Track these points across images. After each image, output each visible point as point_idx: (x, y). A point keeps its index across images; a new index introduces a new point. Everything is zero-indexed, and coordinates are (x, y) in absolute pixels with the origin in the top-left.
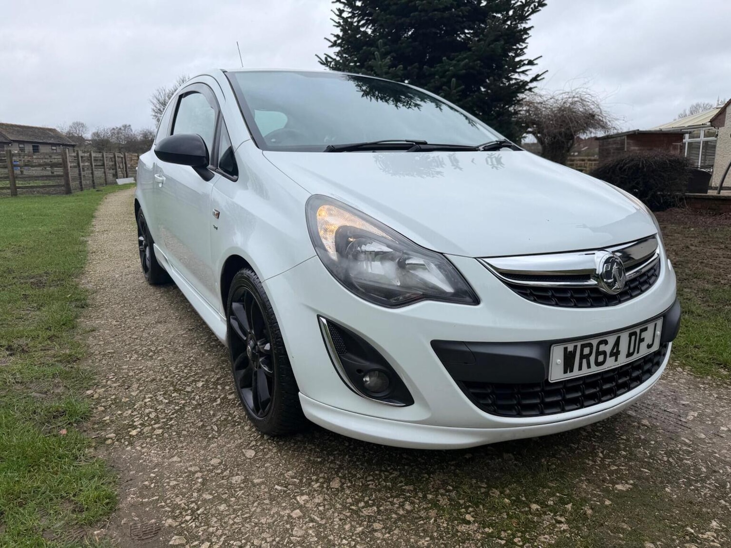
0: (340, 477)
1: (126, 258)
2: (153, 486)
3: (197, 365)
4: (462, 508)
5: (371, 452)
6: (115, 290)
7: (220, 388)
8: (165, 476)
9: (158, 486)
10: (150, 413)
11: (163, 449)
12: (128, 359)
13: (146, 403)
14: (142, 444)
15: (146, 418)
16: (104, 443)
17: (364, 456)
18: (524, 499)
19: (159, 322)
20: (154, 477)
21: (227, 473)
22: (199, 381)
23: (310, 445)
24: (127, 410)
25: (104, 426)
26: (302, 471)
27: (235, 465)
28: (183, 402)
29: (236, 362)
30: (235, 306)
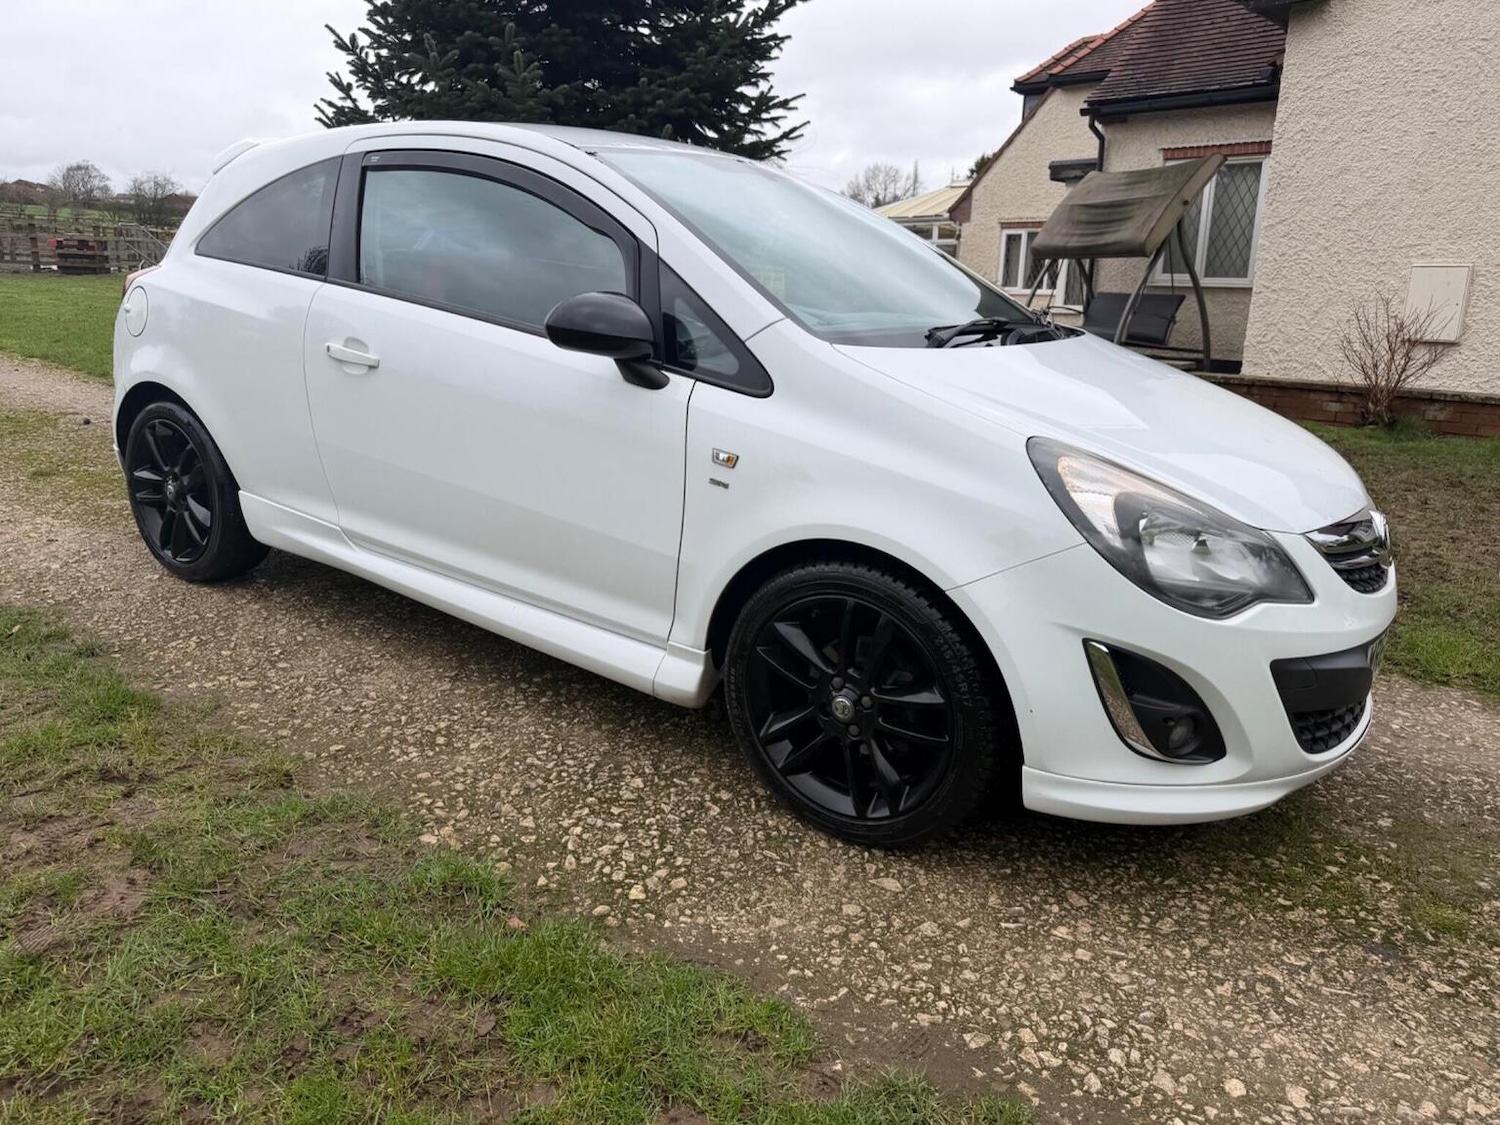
0: (1070, 889)
2: (809, 973)
3: (572, 746)
4: (1263, 892)
7: (683, 783)
8: (804, 952)
9: (819, 971)
10: (615, 852)
11: (729, 910)
12: (405, 758)
13: (579, 836)
14: (681, 911)
15: (622, 864)
16: (608, 926)
20: (789, 959)
22: (623, 776)
24: (561, 857)
25: (559, 895)
26: (1005, 892)
27: (891, 908)
29: (768, 729)
30: (785, 629)
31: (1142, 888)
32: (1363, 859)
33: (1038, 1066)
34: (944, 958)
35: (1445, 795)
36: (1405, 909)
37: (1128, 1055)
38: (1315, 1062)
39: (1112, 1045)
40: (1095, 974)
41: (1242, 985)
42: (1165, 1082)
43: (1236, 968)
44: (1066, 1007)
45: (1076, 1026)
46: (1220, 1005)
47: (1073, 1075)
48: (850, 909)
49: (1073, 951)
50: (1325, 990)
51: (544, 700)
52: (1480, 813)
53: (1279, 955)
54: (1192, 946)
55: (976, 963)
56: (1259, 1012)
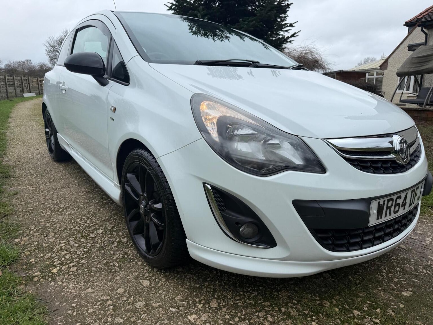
0: (216, 298)
1: (35, 144)
2: (75, 314)
3: (95, 217)
4: (308, 317)
5: (234, 278)
6: (29, 165)
7: (115, 234)
8: (83, 305)
9: (79, 314)
10: (66, 254)
11: (79, 282)
12: (44, 214)
13: (61, 247)
14: (62, 280)
15: (63, 259)
16: (32, 281)
17: (229, 281)
18: (347, 307)
19: (64, 187)
20: (75, 306)
21: (131, 300)
22: (99, 229)
23: (188, 275)
24: (47, 253)
25: (31, 266)
26: (187, 295)
27: (136, 293)
28: (90, 245)
29: (129, 216)
30: (129, 176)
48: (120, 290)
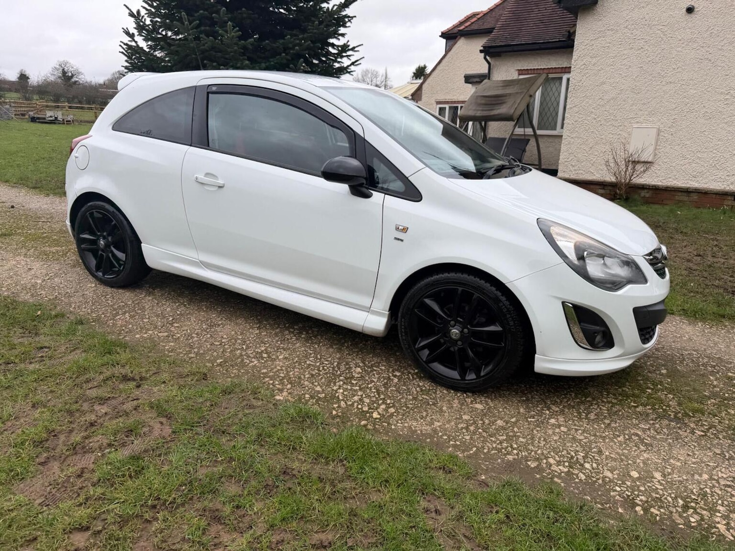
0: (551, 404)
4: (625, 401)
7: (378, 369)
8: (453, 435)
10: (361, 399)
11: (416, 420)
13: (343, 393)
14: (397, 421)
15: (366, 404)
16: (369, 429)
20: (448, 438)
26: (526, 407)
27: (482, 416)
29: (419, 344)
30: (428, 301)
31: (578, 402)
32: (659, 386)
33: (559, 472)
34: (510, 434)
35: (684, 360)
36: (680, 404)
37: (592, 465)
38: (661, 463)
39: (585, 462)
40: (570, 436)
41: (627, 437)
42: (609, 474)
43: (623, 431)
44: (563, 449)
45: (569, 456)
46: (621, 445)
47: (573, 474)
48: (465, 417)
49: (559, 428)
50: (658, 437)
51: (303, 336)
52: (699, 366)
53: (638, 425)
54: (604, 423)
55: (523, 435)
56: (636, 446)
